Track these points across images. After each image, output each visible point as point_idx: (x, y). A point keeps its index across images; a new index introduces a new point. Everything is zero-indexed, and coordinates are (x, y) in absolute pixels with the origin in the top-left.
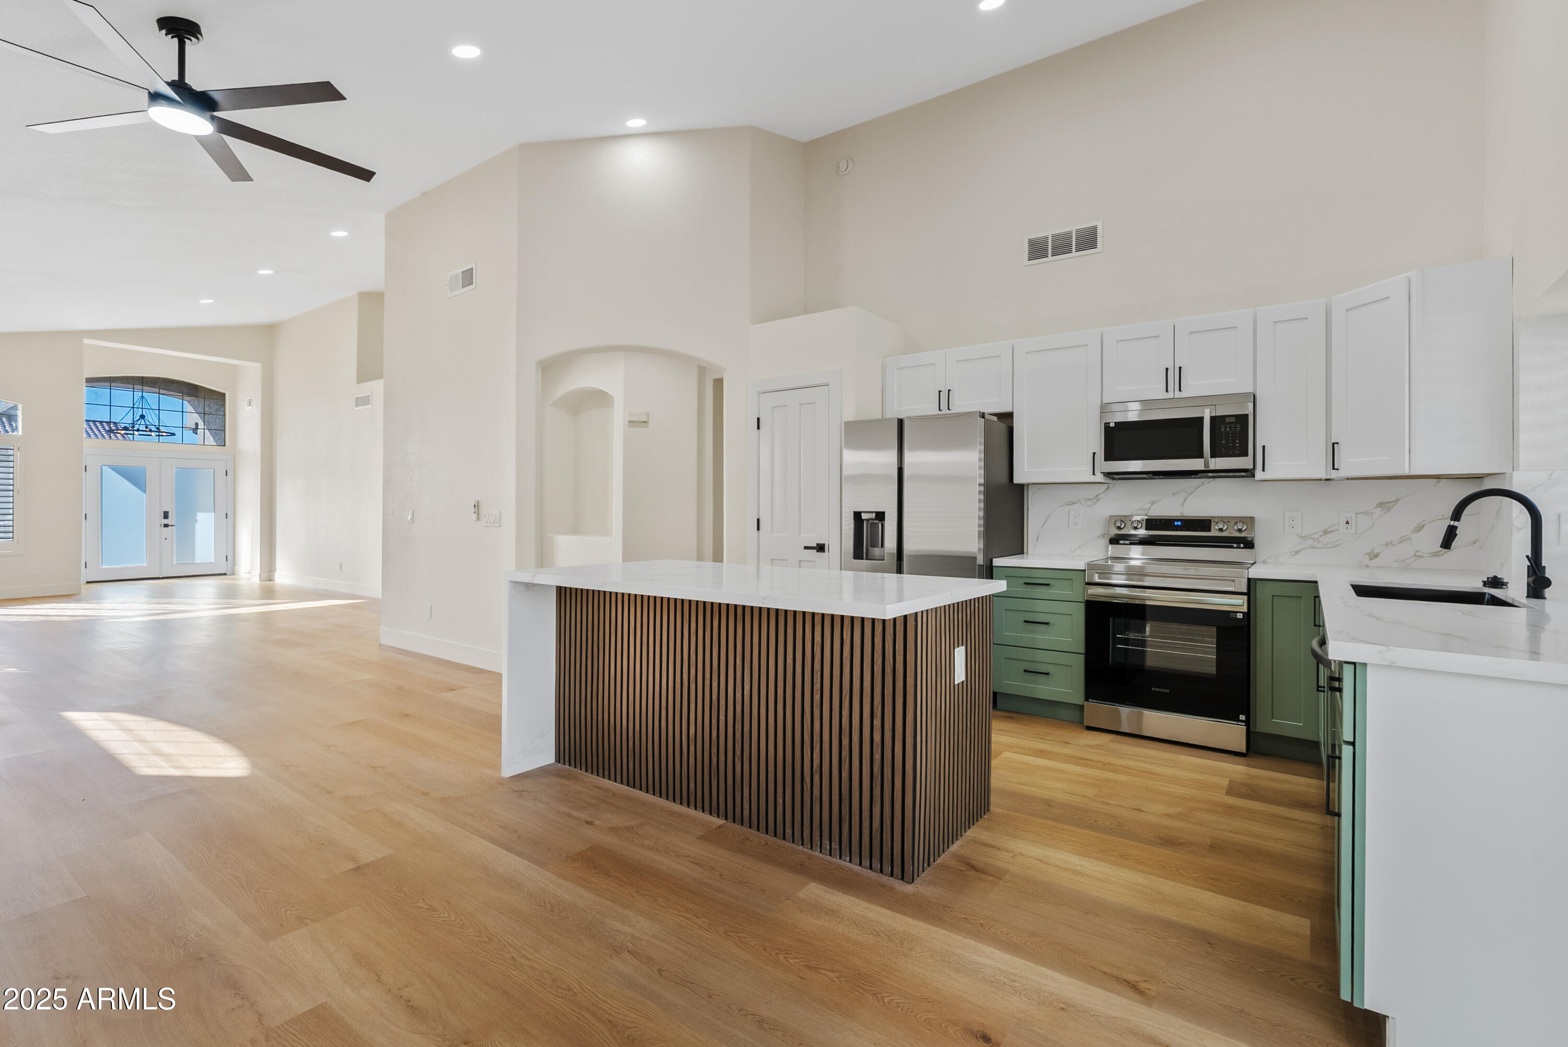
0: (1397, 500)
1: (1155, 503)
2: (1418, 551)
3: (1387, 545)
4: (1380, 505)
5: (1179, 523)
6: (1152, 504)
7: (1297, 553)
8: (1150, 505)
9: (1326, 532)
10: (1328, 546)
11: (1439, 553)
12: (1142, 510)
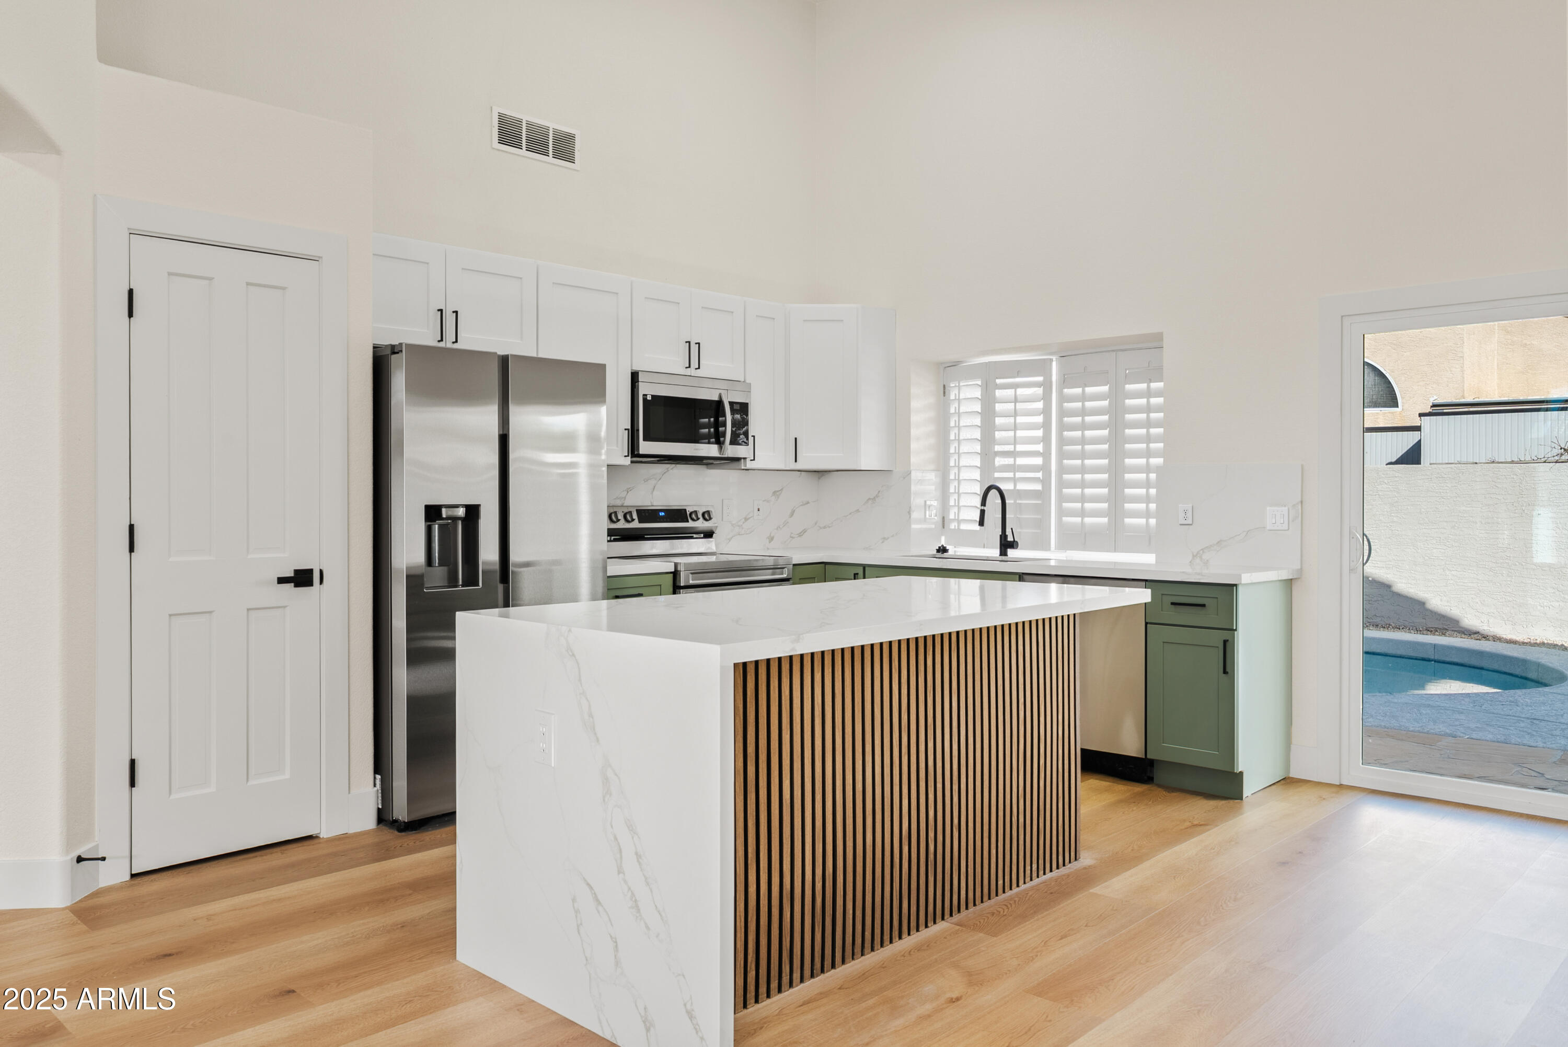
0: (782, 490)
1: (630, 490)
2: (792, 533)
3: (777, 529)
4: (774, 493)
5: (663, 514)
6: (628, 492)
7: (730, 540)
8: (626, 492)
9: (746, 519)
10: (747, 532)
11: (802, 534)
12: (619, 499)
